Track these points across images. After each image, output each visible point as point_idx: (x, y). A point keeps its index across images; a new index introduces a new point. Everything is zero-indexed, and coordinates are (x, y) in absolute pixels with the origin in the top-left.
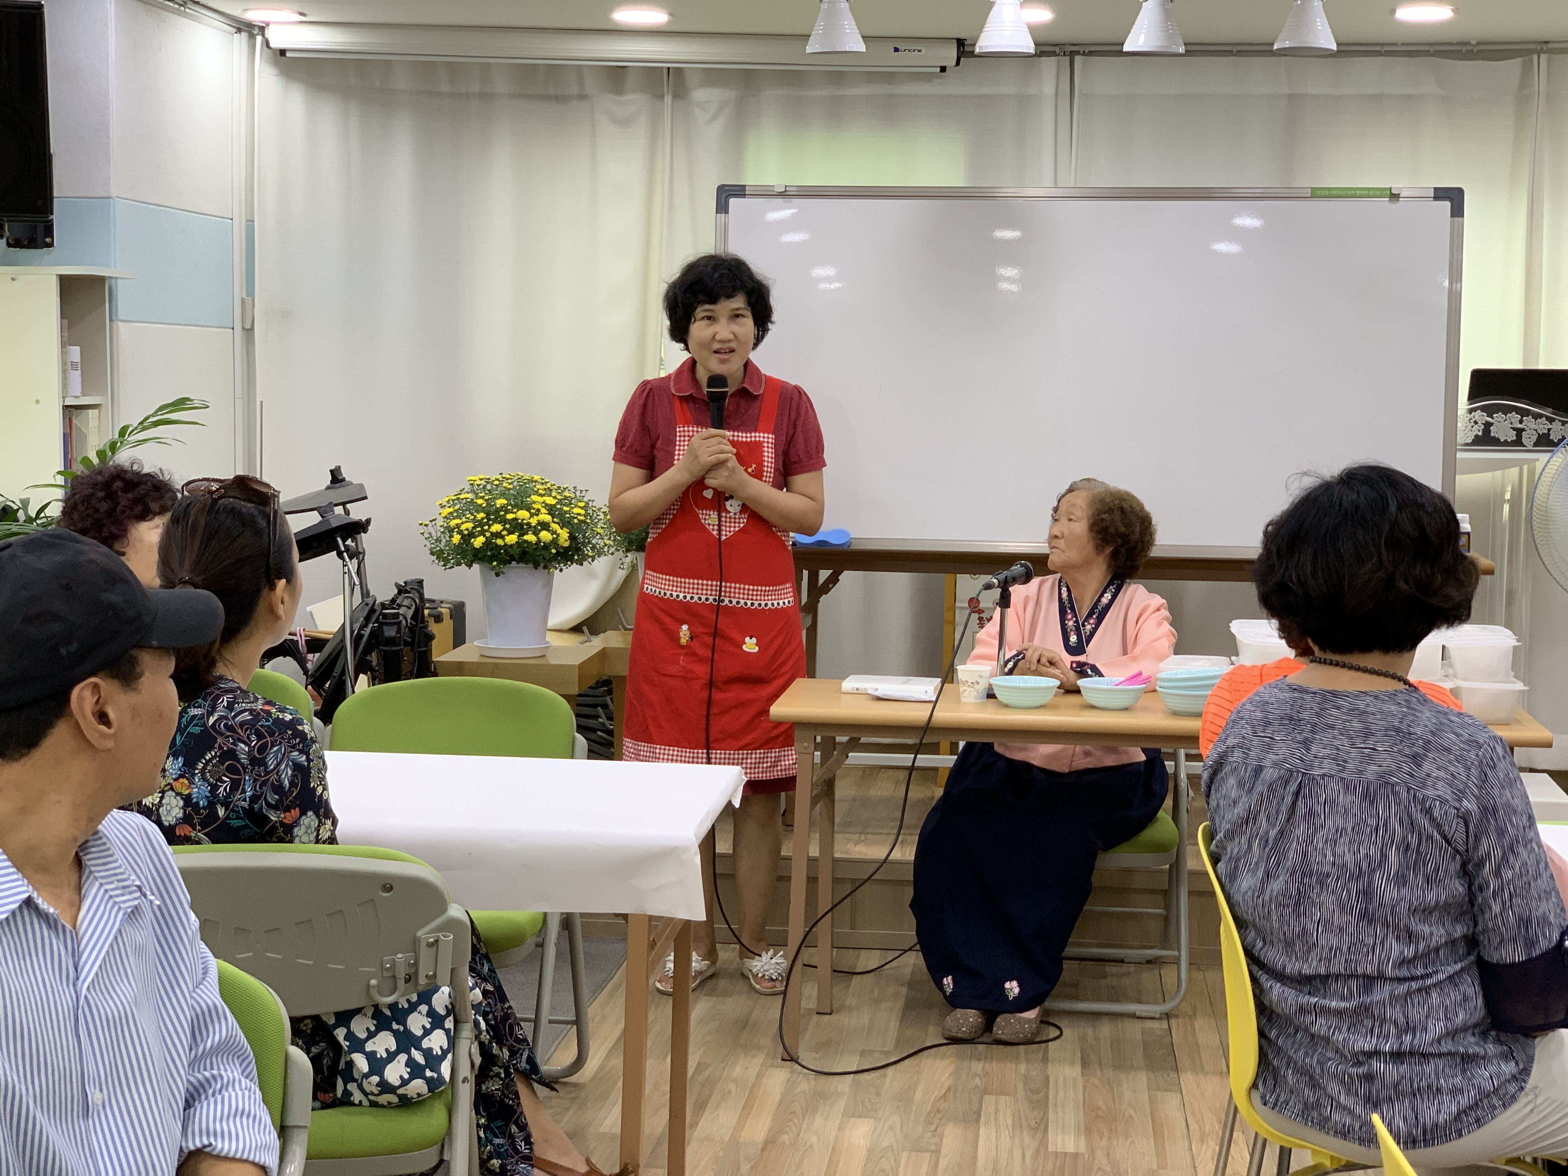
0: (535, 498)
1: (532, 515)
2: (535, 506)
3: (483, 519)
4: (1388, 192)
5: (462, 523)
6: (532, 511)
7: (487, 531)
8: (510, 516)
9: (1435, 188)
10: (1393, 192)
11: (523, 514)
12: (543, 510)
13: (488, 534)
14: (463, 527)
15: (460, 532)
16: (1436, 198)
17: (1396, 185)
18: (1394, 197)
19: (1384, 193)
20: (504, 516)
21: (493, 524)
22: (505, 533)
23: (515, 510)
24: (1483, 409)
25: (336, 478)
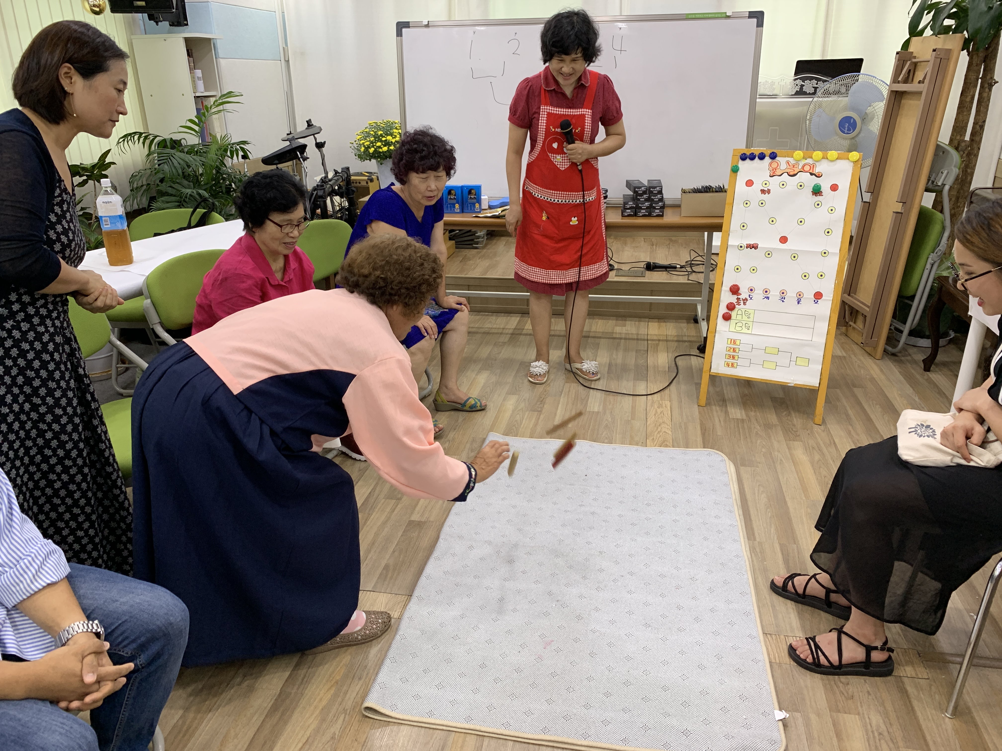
3: (373, 140)
5: (365, 142)
6: (394, 136)
7: (375, 145)
20: (382, 139)
21: (377, 142)
22: (382, 146)
23: (386, 136)
24: (800, 78)
25: (309, 124)
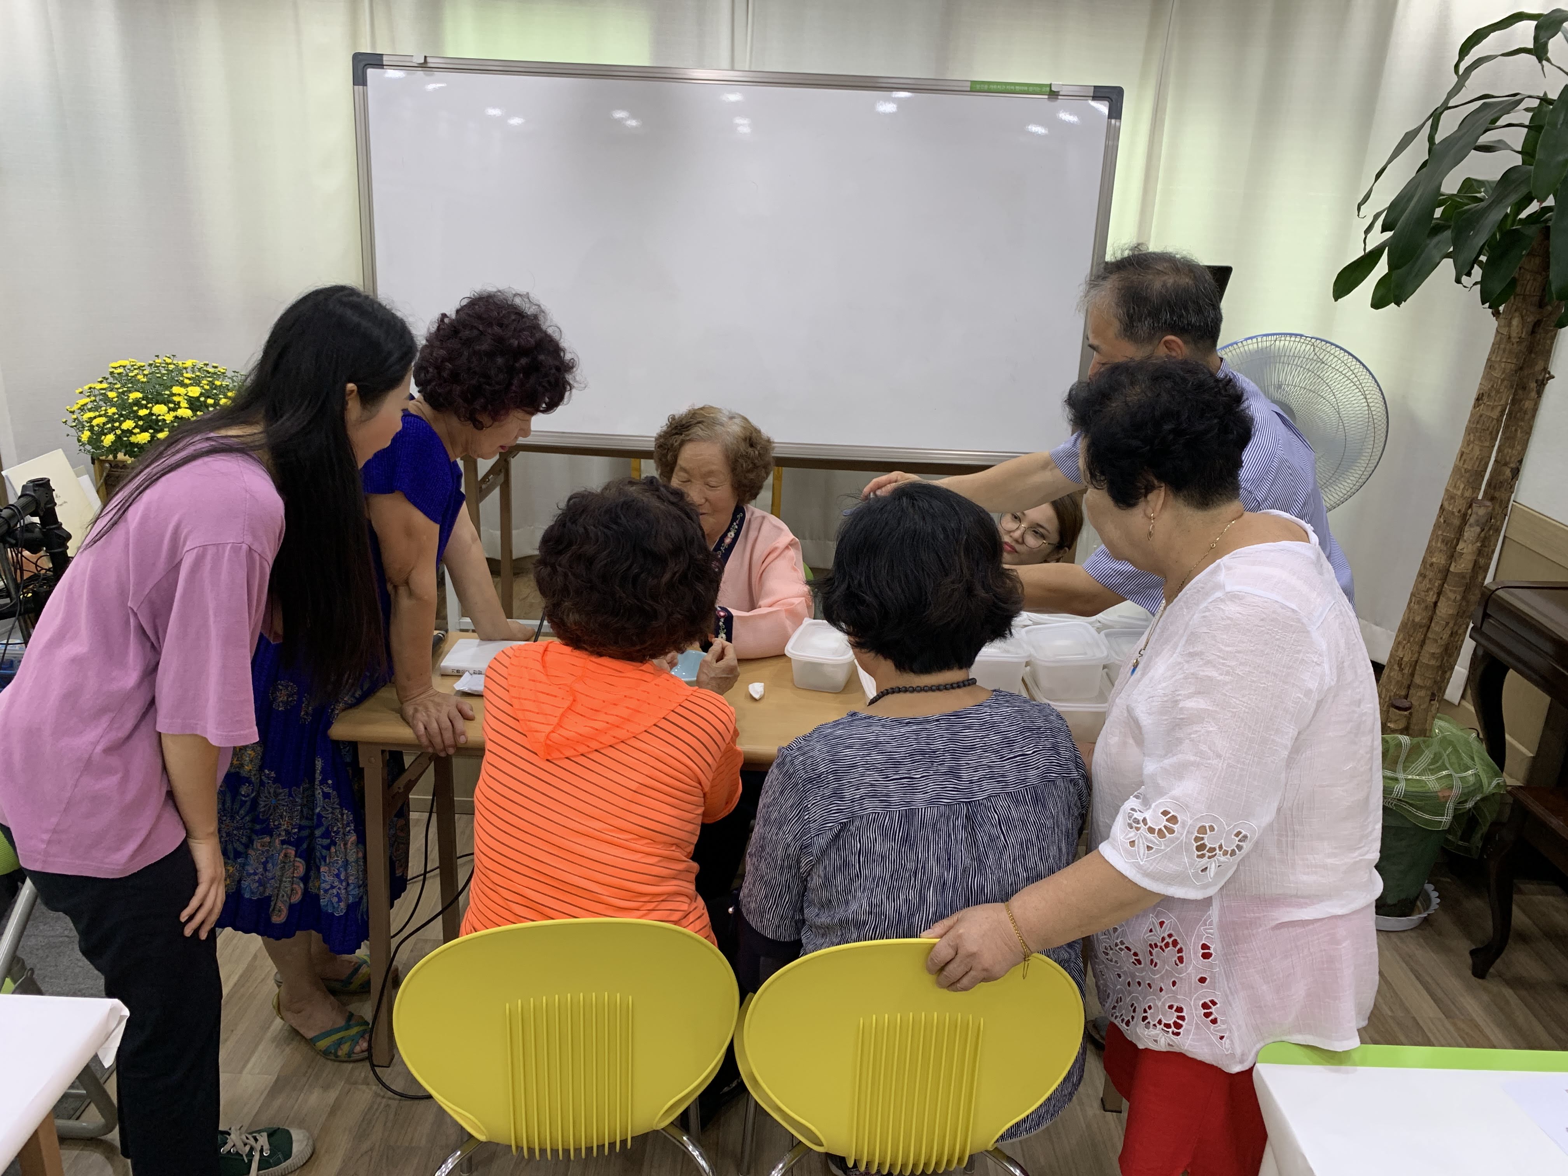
0: (176, 389)
1: (170, 410)
2: (176, 399)
3: (114, 414)
4: (1048, 89)
5: (95, 417)
6: (171, 405)
7: (117, 428)
8: (143, 412)
9: (1095, 86)
10: (1053, 89)
11: (160, 409)
12: (184, 404)
13: (118, 432)
14: (95, 422)
15: (91, 429)
16: (1095, 98)
17: (1057, 82)
18: (1053, 95)
19: (1044, 89)
20: (137, 411)
21: (125, 421)
22: (137, 430)
23: (150, 405)
